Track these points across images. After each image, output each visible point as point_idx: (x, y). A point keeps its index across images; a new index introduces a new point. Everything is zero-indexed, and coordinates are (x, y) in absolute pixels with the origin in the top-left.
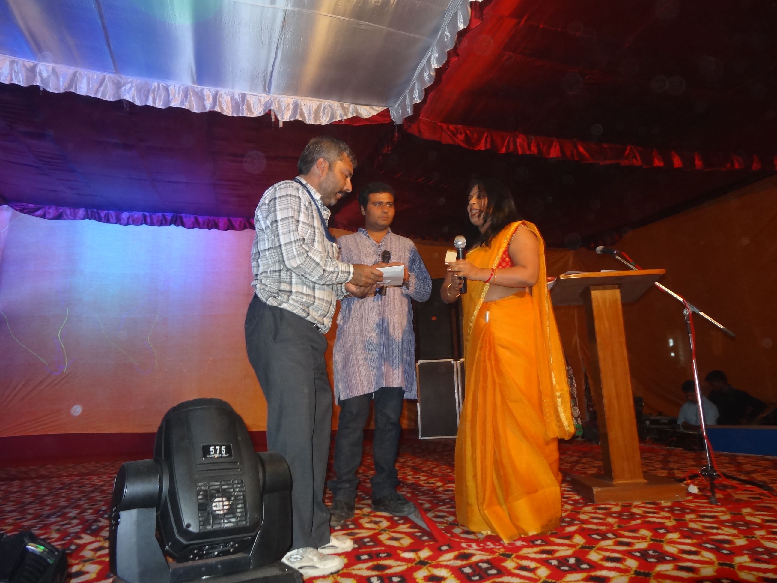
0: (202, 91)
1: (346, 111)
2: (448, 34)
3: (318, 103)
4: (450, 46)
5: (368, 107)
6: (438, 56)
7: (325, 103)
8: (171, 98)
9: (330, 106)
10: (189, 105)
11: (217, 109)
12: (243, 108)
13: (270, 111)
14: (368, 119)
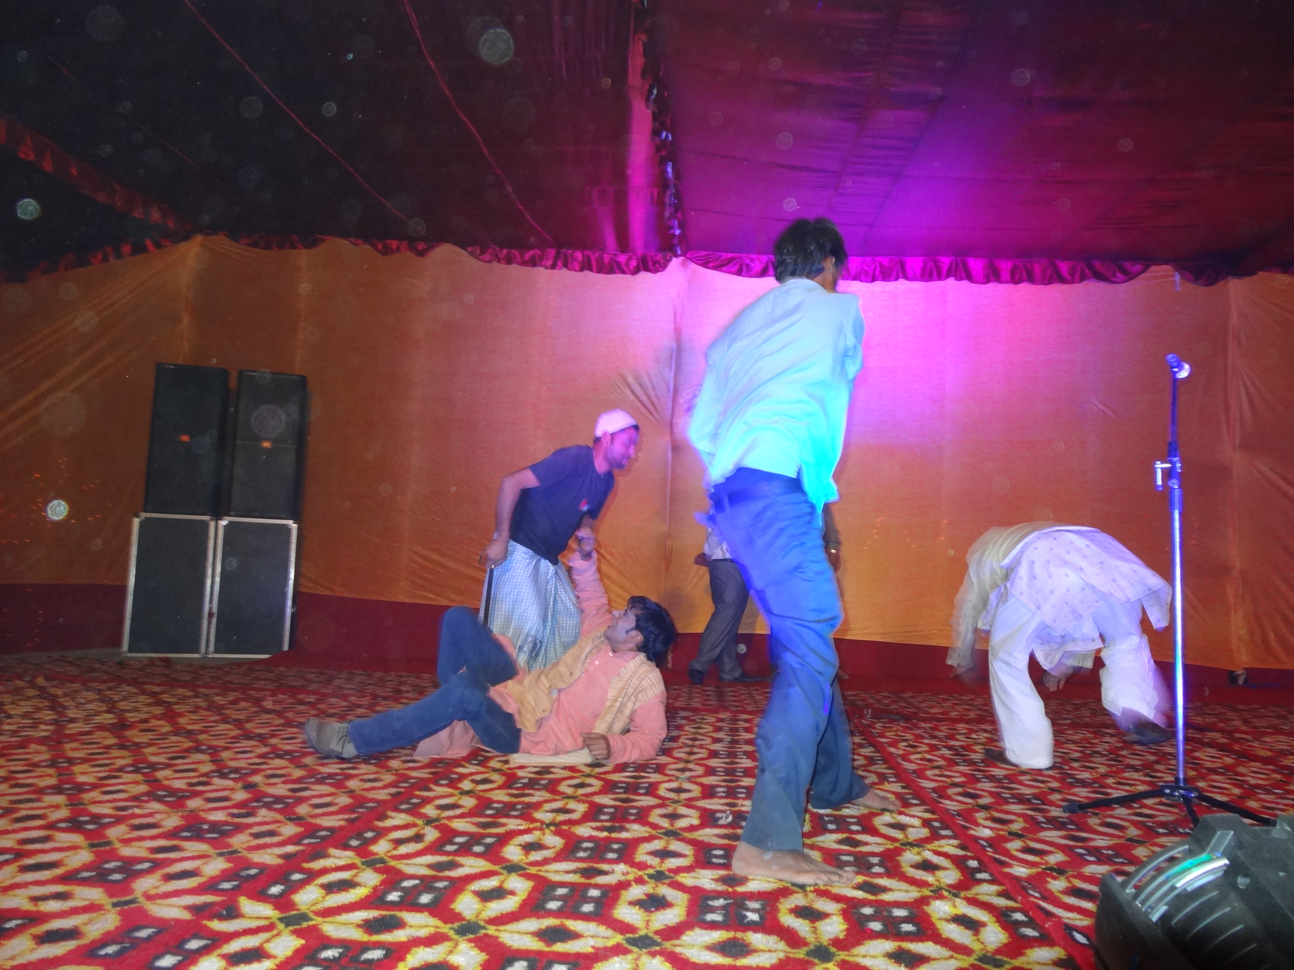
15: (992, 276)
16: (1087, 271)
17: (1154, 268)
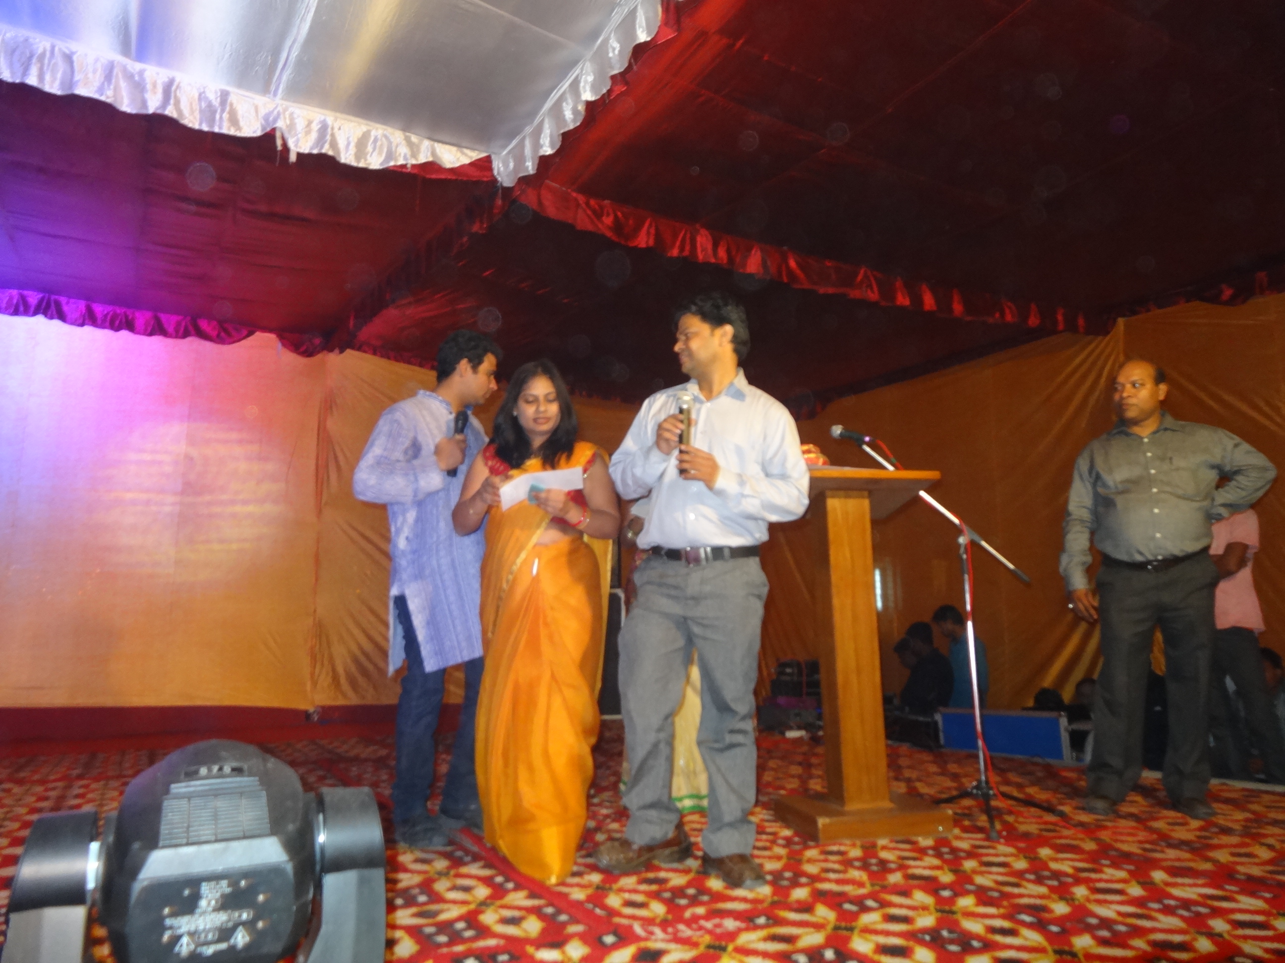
0: (141, 73)
1: (415, 150)
2: (617, 46)
3: (364, 128)
4: (618, 66)
5: (454, 149)
6: (594, 80)
7: (378, 130)
8: (77, 77)
9: (386, 137)
10: (114, 96)
11: (170, 111)
12: (221, 118)
13: (274, 130)
14: (452, 170)
15: (89, 319)
16: (190, 328)
17: (258, 334)
